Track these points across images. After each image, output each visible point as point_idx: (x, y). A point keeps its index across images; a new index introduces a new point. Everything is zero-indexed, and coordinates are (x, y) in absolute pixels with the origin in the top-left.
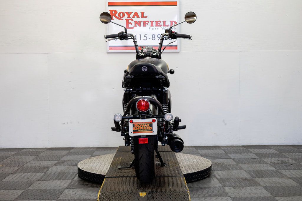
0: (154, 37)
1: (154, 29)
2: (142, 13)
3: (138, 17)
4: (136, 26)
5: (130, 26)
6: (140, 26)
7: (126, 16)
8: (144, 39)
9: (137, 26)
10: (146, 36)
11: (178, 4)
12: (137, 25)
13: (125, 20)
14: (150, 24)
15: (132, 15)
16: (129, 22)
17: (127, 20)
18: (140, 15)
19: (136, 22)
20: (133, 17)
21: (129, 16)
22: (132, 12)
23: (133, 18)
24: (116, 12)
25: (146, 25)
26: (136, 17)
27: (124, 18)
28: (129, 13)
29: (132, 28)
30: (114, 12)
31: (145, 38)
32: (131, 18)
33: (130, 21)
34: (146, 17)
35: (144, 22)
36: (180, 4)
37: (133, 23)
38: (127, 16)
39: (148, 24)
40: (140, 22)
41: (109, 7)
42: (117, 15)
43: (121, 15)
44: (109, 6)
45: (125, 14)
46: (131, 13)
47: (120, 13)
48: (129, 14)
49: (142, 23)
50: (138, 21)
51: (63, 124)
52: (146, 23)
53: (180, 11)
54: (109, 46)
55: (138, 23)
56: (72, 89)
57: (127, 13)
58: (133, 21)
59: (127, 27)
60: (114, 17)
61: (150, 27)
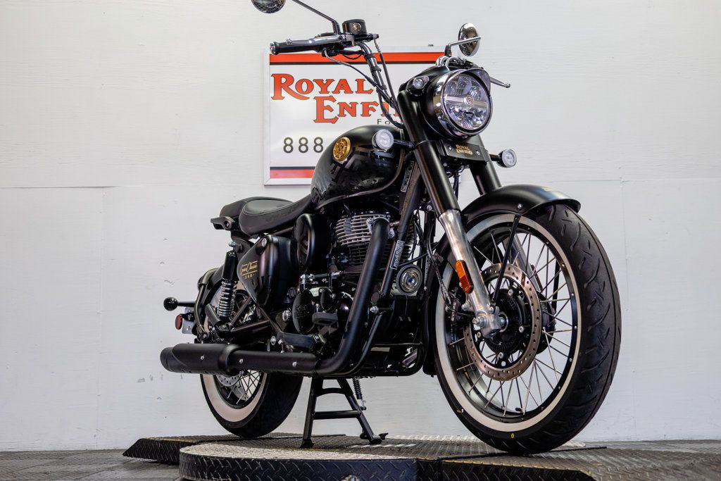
2: (360, 82)
3: (348, 91)
4: (342, 114)
5: (327, 115)
6: (354, 114)
7: (317, 88)
9: (345, 116)
12: (346, 112)
13: (315, 101)
14: (380, 110)
15: (332, 87)
16: (325, 105)
17: (319, 101)
18: (354, 86)
19: (343, 106)
20: (337, 91)
21: (324, 90)
22: (333, 80)
23: (334, 95)
24: (290, 79)
25: (370, 112)
26: (342, 91)
27: (312, 95)
28: (325, 82)
29: (334, 121)
30: (284, 80)
32: (331, 94)
33: (326, 103)
34: (370, 92)
35: (365, 105)
37: (335, 106)
38: (320, 89)
39: (374, 110)
40: (354, 104)
41: (272, 66)
42: (293, 87)
43: (304, 87)
44: (271, 64)
45: (314, 83)
46: (330, 81)
47: (300, 82)
48: (324, 85)
49: (359, 109)
50: (348, 103)
51: (139, 381)
52: (370, 106)
54: (272, 168)
55: (348, 109)
56: (166, 283)
57: (319, 82)
58: (337, 102)
59: (320, 119)
60: (284, 93)
61: (381, 117)
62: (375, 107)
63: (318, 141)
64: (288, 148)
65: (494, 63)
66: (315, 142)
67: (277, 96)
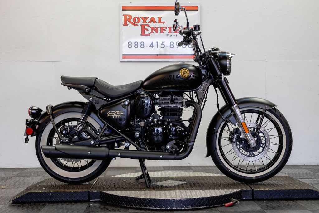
0: (173, 45)
1: (173, 36)
2: (160, 19)
3: (155, 22)
4: (152, 32)
5: (146, 32)
6: (157, 32)
7: (142, 21)
8: (161, 47)
10: (163, 43)
11: (199, 9)
12: (154, 31)
13: (141, 26)
14: (167, 30)
15: (148, 21)
17: (143, 26)
18: (157, 20)
19: (152, 29)
20: (150, 22)
21: (145, 22)
22: (149, 17)
23: (149, 24)
24: (130, 17)
26: (152, 22)
27: (139, 24)
29: (149, 35)
30: (128, 17)
31: (163, 46)
32: (147, 23)
33: (146, 27)
34: (164, 22)
35: (162, 28)
36: (201, 9)
37: (149, 29)
39: (165, 31)
40: (157, 28)
42: (132, 20)
43: (137, 20)
44: (123, 10)
45: (141, 19)
46: (147, 18)
47: (135, 18)
48: (145, 19)
49: (159, 30)
50: (155, 27)
52: (164, 29)
53: (201, 16)
54: (123, 55)
55: (155, 30)
57: (143, 18)
58: (150, 27)
59: (143, 34)
60: (128, 23)
61: (168, 33)
62: (166, 29)
63: (142, 43)
64: (130, 46)
65: (215, 10)
66: (141, 44)
67: (125, 24)
